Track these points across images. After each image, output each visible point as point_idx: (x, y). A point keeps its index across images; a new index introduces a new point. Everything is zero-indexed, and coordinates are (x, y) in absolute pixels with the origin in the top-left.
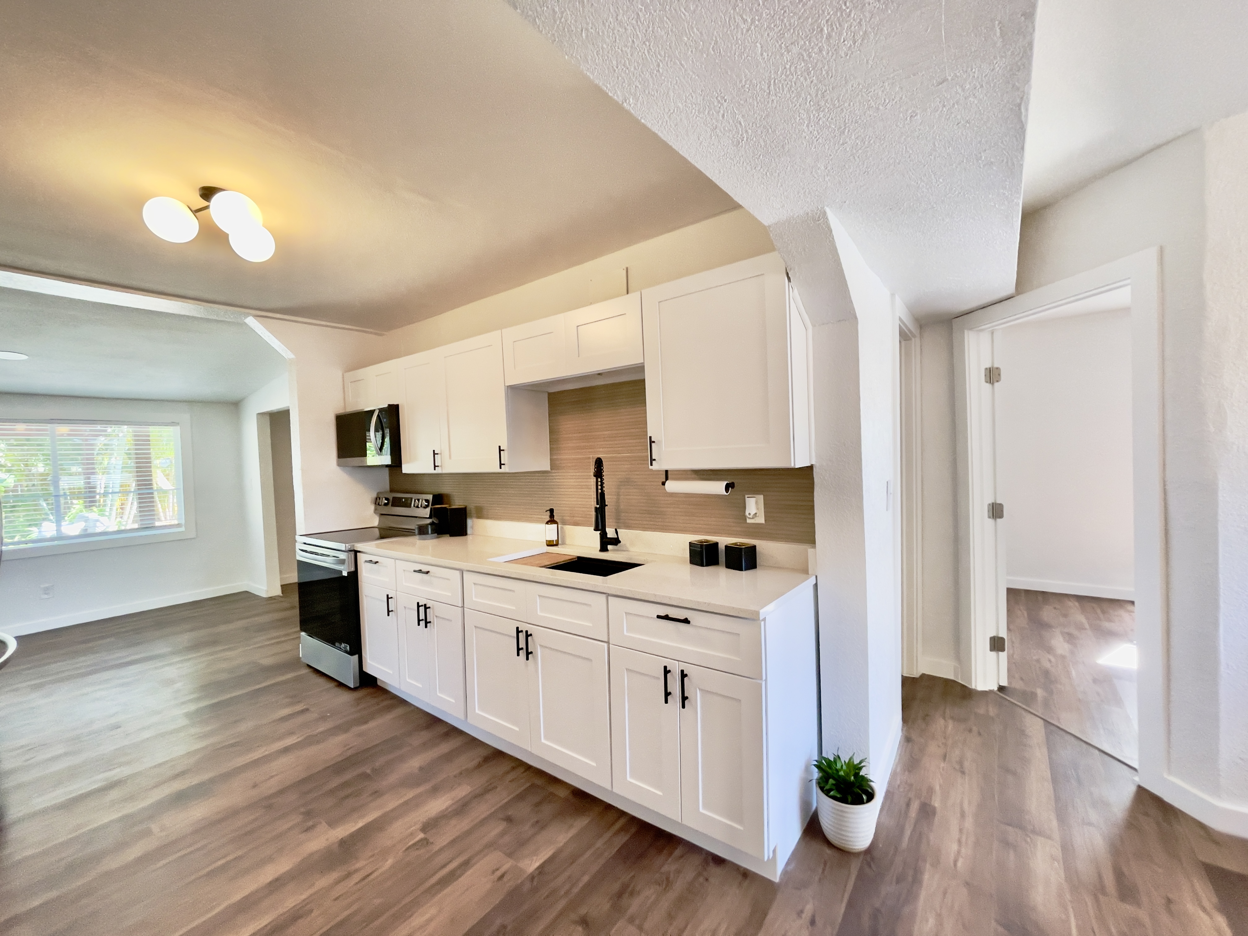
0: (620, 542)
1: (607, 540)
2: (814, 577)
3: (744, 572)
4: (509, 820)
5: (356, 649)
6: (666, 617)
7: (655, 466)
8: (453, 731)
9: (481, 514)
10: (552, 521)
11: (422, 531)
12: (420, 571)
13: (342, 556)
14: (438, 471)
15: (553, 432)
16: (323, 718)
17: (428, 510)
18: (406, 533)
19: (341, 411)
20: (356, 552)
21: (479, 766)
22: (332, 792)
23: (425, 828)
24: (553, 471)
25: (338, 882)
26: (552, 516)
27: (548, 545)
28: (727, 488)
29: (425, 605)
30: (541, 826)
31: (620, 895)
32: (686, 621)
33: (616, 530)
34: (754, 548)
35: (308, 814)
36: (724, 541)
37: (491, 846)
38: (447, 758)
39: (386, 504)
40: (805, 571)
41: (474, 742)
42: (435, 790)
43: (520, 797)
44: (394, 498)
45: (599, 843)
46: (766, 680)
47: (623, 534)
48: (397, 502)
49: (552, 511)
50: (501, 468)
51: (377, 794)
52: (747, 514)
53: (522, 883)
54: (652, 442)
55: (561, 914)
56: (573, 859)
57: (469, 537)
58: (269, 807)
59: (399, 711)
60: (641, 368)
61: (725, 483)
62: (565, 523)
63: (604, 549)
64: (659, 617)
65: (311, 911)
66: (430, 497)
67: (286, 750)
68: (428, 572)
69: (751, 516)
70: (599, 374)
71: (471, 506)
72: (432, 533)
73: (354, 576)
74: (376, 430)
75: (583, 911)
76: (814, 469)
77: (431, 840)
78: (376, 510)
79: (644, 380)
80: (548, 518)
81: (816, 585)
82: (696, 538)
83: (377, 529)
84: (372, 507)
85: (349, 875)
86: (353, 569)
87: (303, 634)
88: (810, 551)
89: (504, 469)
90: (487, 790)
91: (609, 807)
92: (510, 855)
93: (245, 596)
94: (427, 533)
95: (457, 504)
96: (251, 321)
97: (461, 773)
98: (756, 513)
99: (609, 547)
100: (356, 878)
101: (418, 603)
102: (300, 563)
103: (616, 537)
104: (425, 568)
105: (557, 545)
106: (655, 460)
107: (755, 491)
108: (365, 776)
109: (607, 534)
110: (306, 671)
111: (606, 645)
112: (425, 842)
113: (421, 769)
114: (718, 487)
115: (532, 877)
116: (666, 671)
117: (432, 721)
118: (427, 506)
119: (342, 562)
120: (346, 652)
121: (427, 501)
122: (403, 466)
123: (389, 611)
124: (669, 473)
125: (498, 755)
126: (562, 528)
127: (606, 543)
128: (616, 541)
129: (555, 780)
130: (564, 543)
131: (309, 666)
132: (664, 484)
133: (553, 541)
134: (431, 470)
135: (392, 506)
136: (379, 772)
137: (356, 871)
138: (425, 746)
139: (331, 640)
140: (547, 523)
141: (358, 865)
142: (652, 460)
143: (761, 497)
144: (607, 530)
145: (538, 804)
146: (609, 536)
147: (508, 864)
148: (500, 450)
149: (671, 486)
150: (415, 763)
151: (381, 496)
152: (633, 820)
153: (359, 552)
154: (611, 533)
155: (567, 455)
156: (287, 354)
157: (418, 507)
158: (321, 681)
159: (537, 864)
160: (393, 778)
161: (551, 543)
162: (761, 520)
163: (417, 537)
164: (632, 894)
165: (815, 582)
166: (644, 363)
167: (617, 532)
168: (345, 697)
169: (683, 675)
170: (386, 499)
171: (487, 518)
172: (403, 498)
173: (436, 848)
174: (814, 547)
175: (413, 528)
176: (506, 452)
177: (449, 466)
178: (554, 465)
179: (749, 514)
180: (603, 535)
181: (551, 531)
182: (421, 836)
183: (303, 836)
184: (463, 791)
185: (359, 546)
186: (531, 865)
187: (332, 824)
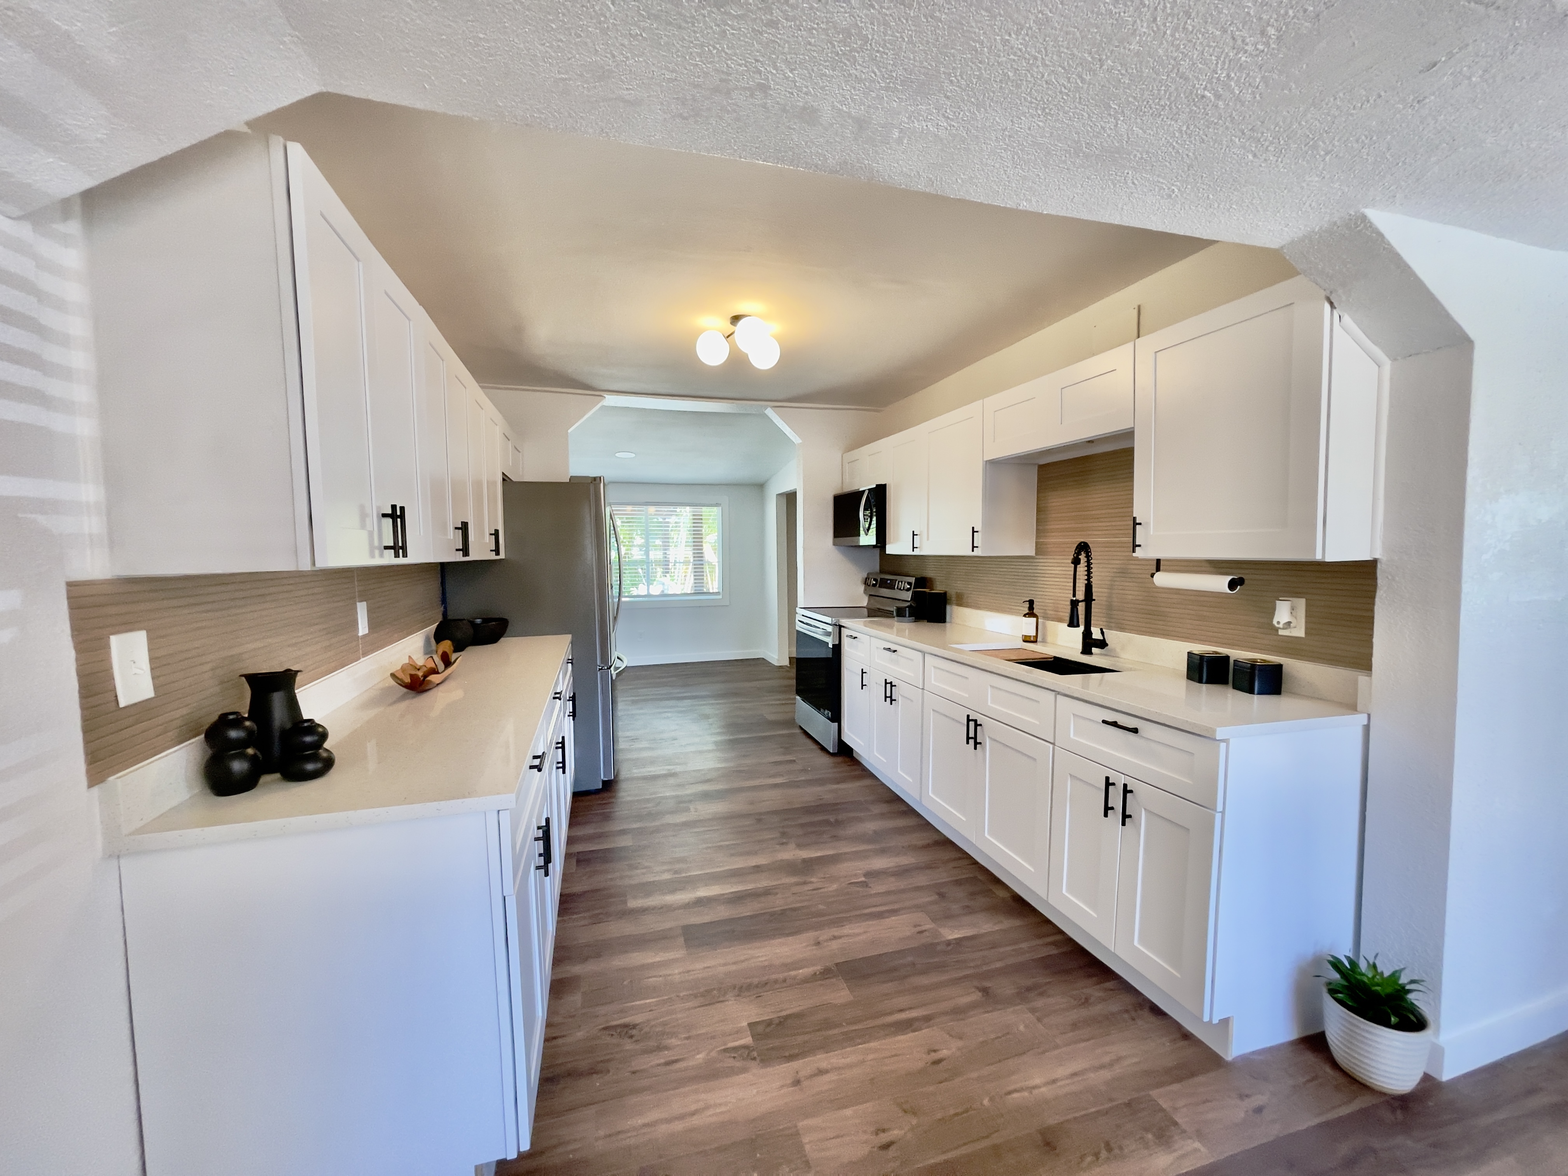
0: (1107, 645)
1: (1090, 641)
2: (1366, 715)
3: (1256, 697)
4: (942, 895)
5: (836, 717)
6: (1115, 724)
7: (1139, 553)
8: (911, 812)
9: (961, 601)
10: (1031, 613)
11: (900, 613)
12: (889, 649)
13: (829, 629)
14: (917, 552)
15: (1041, 510)
16: (804, 770)
17: (910, 594)
18: (887, 614)
19: (838, 491)
20: (841, 627)
21: (926, 847)
22: (802, 826)
23: (868, 874)
24: (1037, 557)
25: (797, 884)
26: (1031, 608)
27: (1024, 641)
28: (1232, 585)
29: (891, 683)
30: (969, 910)
31: (1029, 989)
32: (1135, 731)
33: (1101, 630)
34: (1279, 668)
35: (783, 834)
36: (1238, 654)
37: (918, 908)
38: (900, 831)
39: (874, 585)
40: (1352, 707)
41: (927, 826)
42: (883, 851)
43: (958, 883)
44: (881, 579)
45: (1024, 945)
46: (1223, 813)
47: (1112, 636)
48: (884, 584)
49: (1031, 602)
50: (973, 551)
51: (835, 838)
52: (1275, 622)
53: (938, 944)
54: (1135, 524)
55: (966, 977)
56: (994, 946)
57: (948, 625)
58: (759, 821)
59: (868, 782)
60: (1129, 434)
61: (1230, 578)
62: (1047, 618)
63: (1086, 650)
64: (1104, 722)
65: (777, 894)
66: (912, 580)
67: (776, 786)
68: (895, 651)
69: (1281, 626)
70: (1089, 442)
71: (952, 592)
72: (909, 617)
73: (837, 649)
74: (865, 509)
75: (987, 984)
76: (1379, 566)
77: (870, 885)
78: (865, 590)
79: (1133, 448)
80: (1027, 611)
81: (1367, 729)
82: (1198, 648)
83: (866, 609)
84: (862, 588)
85: (805, 883)
86: (837, 643)
87: (798, 697)
88: (1362, 679)
89: (977, 552)
90: (929, 867)
91: (1048, 922)
92: (934, 920)
93: (760, 662)
94: (905, 616)
95: (939, 588)
96: (770, 412)
97: (909, 846)
98: (1289, 623)
99: (1094, 650)
100: (810, 887)
101: (886, 680)
102: (798, 632)
103: (1102, 638)
104: (893, 647)
105: (1035, 642)
106: (1139, 546)
107: (1291, 593)
108: (827, 823)
109: (1091, 634)
110: (798, 731)
111: (1051, 746)
112: (864, 884)
113: (875, 832)
114: (1220, 583)
115: (948, 943)
116: (1108, 783)
117: (896, 799)
118: (908, 590)
119: (828, 634)
120: (828, 719)
121: (909, 584)
122: (887, 546)
123: (863, 685)
124: (1162, 562)
125: (946, 843)
126: (1044, 624)
127: (1088, 644)
128: (1102, 644)
129: (997, 881)
130: (1044, 641)
131: (801, 728)
132: (1152, 575)
133: (1030, 636)
134: (909, 552)
135: (879, 587)
136: (838, 823)
137: (811, 882)
138: (882, 816)
139: (818, 706)
140: (1025, 616)
141: (813, 880)
142: (1135, 546)
143: (1301, 603)
144: (1093, 629)
145: (973, 894)
146: (1094, 637)
147: (929, 925)
148: (973, 532)
149: (1162, 579)
150: (870, 826)
151: (871, 576)
152: (1070, 940)
153: (843, 627)
154: (1096, 634)
155: (1052, 539)
156: (796, 439)
157: (900, 589)
158: (808, 742)
159: (956, 936)
160: (850, 831)
161: (1028, 639)
162: (1299, 631)
163: (896, 618)
164: (1041, 994)
165: (1366, 723)
166: (1133, 428)
167: (1102, 633)
168: (825, 760)
169: (1126, 791)
170: (875, 580)
171: (967, 606)
172: (888, 580)
173: (873, 892)
174: (1370, 676)
175: (891, 609)
176: (980, 534)
177: (926, 549)
178: (1040, 549)
179: (1278, 623)
180: (1087, 634)
181: (1028, 626)
182: (863, 879)
183: (778, 846)
184: (906, 860)
185: (844, 622)
186: (951, 934)
187: (799, 846)
